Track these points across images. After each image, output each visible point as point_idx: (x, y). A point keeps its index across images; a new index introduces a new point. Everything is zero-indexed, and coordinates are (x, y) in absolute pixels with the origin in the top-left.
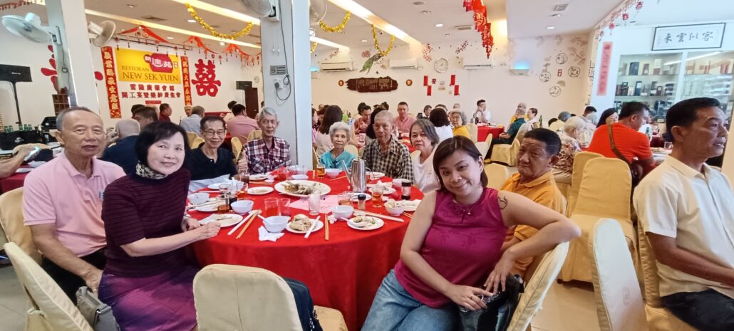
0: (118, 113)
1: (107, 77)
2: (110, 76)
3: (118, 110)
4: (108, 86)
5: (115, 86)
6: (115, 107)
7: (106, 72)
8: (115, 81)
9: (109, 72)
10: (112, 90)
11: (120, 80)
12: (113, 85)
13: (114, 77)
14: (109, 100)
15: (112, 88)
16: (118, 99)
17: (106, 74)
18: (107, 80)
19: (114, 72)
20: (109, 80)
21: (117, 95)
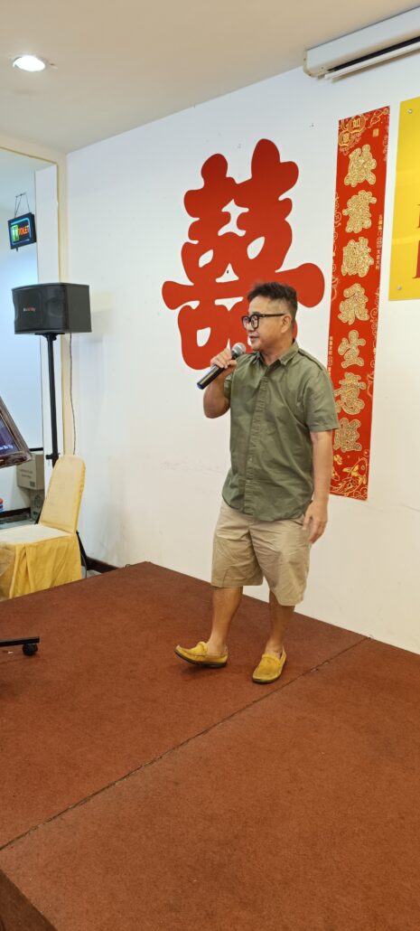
1: (343, 282)
2: (354, 279)
3: (359, 460)
4: (338, 330)
5: (367, 331)
6: (347, 436)
7: (338, 260)
9: (358, 259)
10: (350, 351)
12: (358, 325)
13: (371, 283)
15: (353, 342)
16: (366, 397)
17: (337, 272)
18: (338, 299)
19: (375, 251)
20: (344, 299)
21: (363, 380)
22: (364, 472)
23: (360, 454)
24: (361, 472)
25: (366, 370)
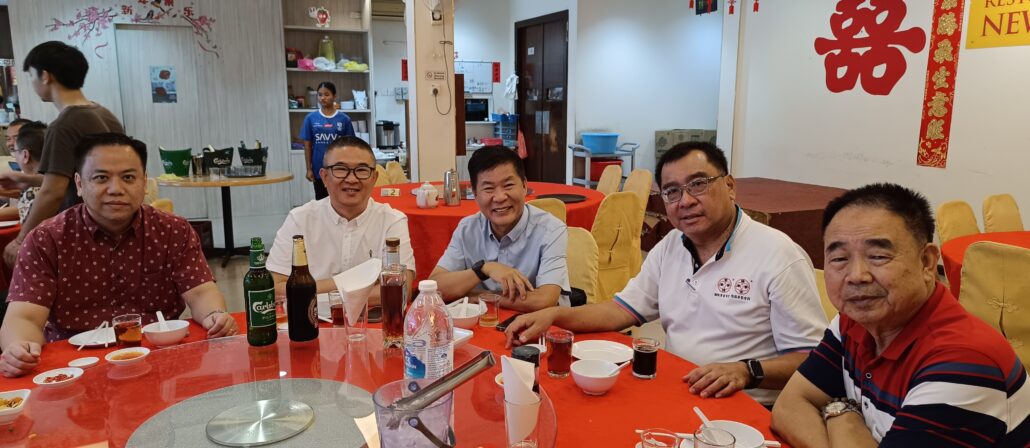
0: (938, 151)
1: (938, 38)
2: (945, 36)
3: (942, 144)
4: (933, 67)
5: (951, 67)
6: (935, 130)
7: (935, 25)
8: (955, 51)
9: (948, 25)
10: (940, 79)
11: (967, 47)
12: (946, 63)
13: (955, 39)
14: (926, 109)
15: (942, 74)
16: (949, 106)
17: (934, 32)
18: (934, 48)
19: (959, 20)
20: (938, 48)
21: (948, 96)
22: (945, 151)
23: (943, 140)
24: (942, 151)
25: (949, 91)
